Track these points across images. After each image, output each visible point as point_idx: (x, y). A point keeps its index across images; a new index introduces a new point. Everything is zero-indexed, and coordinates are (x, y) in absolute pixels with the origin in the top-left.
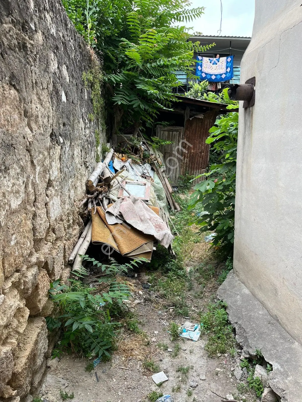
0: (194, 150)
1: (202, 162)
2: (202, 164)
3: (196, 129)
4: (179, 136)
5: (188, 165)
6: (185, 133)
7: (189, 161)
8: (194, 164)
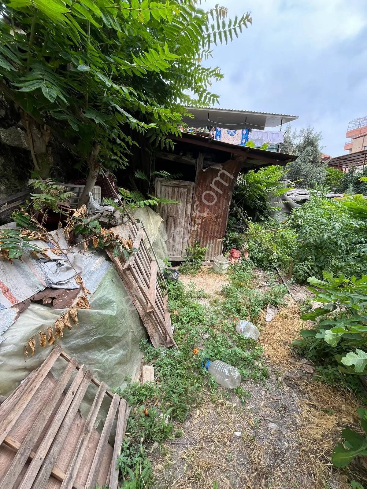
1: (218, 231)
2: (218, 233)
4: (187, 194)
5: (199, 233)
6: (196, 191)
7: (201, 228)
8: (208, 233)
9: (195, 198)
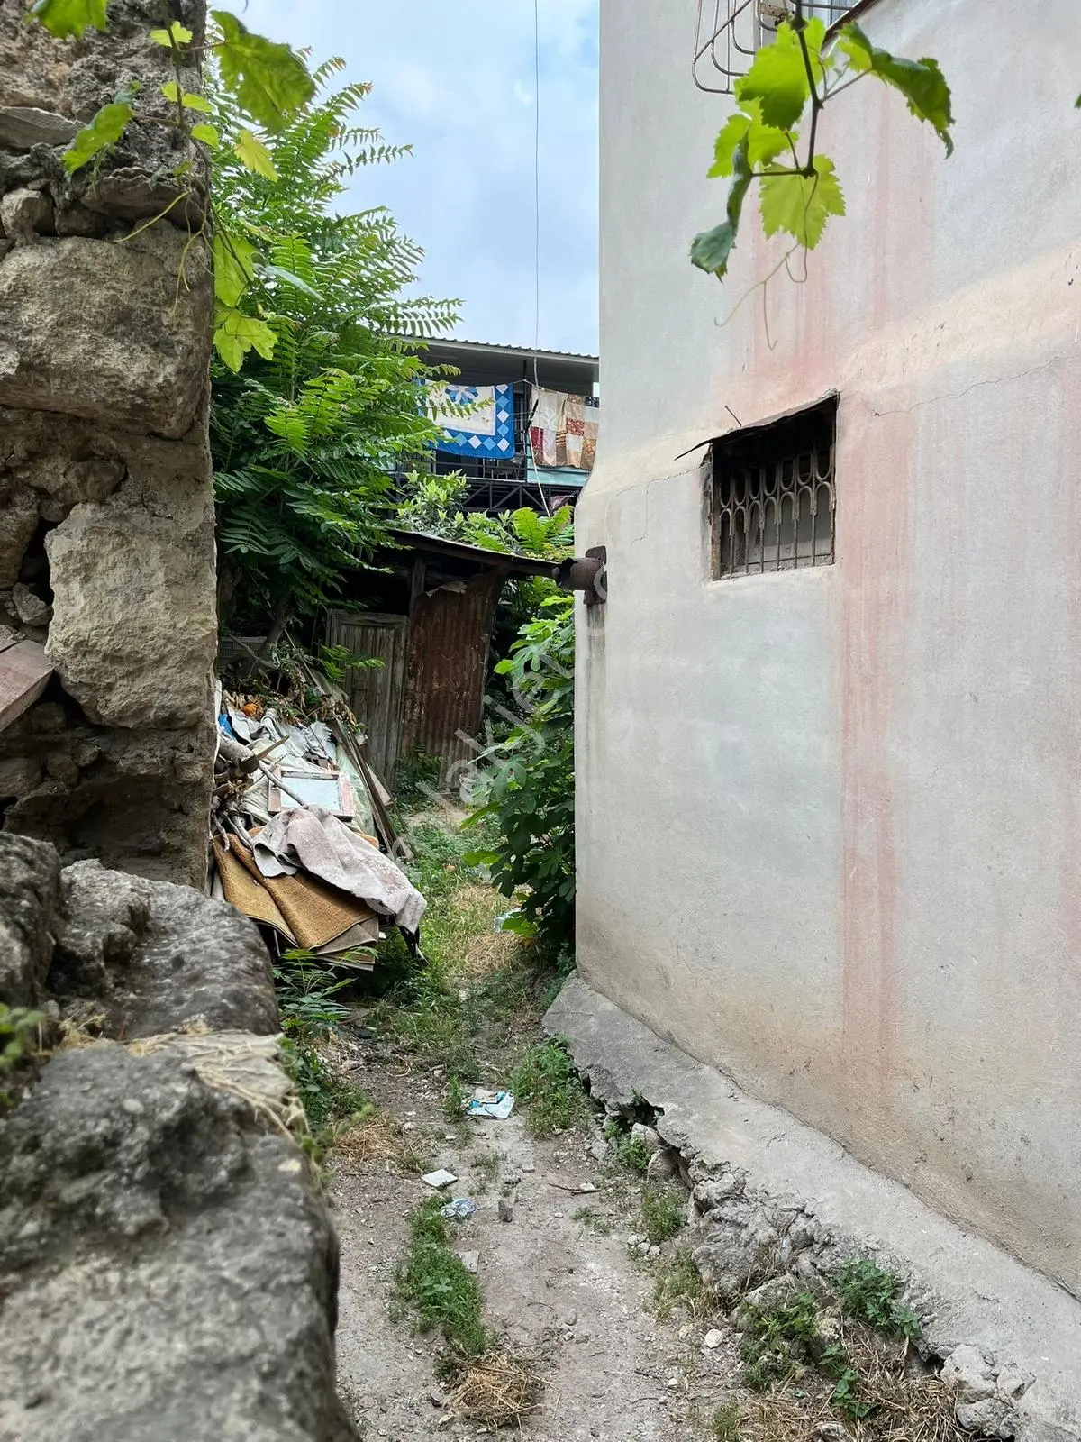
0: (440, 683)
1: (462, 719)
2: (464, 725)
3: (445, 621)
4: (394, 643)
5: (422, 726)
6: (412, 634)
7: (427, 714)
8: (442, 726)
9: (410, 650)
